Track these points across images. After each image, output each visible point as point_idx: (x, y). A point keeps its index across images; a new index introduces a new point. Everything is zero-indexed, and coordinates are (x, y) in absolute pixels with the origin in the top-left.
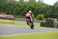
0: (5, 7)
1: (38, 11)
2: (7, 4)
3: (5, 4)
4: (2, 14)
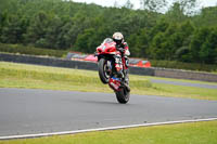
2: (127, 22)
3: (120, 23)
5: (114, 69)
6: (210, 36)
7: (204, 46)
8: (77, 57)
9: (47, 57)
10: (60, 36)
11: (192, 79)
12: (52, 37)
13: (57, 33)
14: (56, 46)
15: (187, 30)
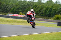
0: (24, 8)
1: (55, 11)
3: (23, 5)
4: (21, 14)
5: (31, 19)
6: (49, 9)
7: (47, 12)
8: (11, 15)
9: (2, 15)
10: (6, 9)
11: (44, 21)
12: (4, 9)
13: (5, 8)
14: (5, 12)
15: (43, 7)
